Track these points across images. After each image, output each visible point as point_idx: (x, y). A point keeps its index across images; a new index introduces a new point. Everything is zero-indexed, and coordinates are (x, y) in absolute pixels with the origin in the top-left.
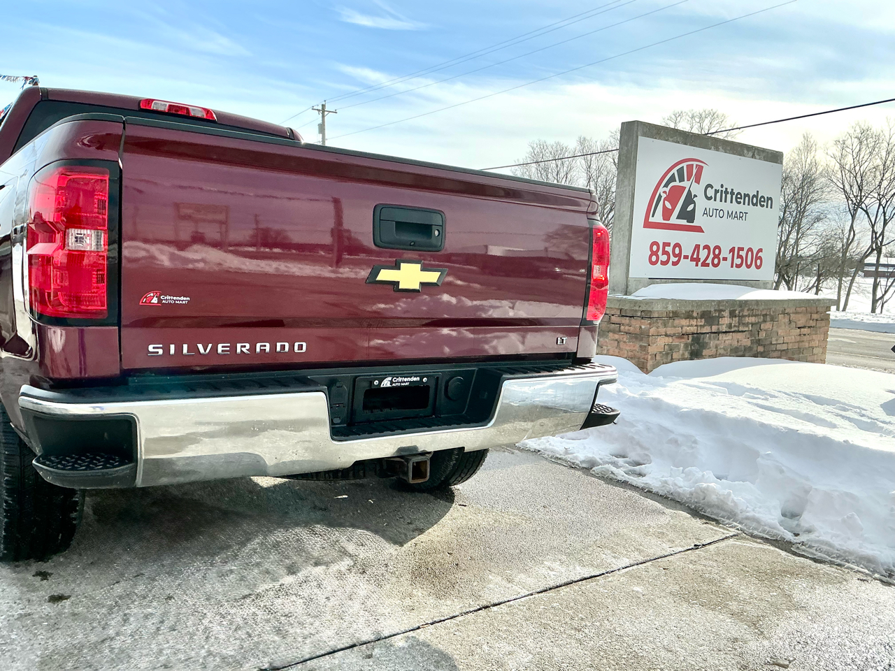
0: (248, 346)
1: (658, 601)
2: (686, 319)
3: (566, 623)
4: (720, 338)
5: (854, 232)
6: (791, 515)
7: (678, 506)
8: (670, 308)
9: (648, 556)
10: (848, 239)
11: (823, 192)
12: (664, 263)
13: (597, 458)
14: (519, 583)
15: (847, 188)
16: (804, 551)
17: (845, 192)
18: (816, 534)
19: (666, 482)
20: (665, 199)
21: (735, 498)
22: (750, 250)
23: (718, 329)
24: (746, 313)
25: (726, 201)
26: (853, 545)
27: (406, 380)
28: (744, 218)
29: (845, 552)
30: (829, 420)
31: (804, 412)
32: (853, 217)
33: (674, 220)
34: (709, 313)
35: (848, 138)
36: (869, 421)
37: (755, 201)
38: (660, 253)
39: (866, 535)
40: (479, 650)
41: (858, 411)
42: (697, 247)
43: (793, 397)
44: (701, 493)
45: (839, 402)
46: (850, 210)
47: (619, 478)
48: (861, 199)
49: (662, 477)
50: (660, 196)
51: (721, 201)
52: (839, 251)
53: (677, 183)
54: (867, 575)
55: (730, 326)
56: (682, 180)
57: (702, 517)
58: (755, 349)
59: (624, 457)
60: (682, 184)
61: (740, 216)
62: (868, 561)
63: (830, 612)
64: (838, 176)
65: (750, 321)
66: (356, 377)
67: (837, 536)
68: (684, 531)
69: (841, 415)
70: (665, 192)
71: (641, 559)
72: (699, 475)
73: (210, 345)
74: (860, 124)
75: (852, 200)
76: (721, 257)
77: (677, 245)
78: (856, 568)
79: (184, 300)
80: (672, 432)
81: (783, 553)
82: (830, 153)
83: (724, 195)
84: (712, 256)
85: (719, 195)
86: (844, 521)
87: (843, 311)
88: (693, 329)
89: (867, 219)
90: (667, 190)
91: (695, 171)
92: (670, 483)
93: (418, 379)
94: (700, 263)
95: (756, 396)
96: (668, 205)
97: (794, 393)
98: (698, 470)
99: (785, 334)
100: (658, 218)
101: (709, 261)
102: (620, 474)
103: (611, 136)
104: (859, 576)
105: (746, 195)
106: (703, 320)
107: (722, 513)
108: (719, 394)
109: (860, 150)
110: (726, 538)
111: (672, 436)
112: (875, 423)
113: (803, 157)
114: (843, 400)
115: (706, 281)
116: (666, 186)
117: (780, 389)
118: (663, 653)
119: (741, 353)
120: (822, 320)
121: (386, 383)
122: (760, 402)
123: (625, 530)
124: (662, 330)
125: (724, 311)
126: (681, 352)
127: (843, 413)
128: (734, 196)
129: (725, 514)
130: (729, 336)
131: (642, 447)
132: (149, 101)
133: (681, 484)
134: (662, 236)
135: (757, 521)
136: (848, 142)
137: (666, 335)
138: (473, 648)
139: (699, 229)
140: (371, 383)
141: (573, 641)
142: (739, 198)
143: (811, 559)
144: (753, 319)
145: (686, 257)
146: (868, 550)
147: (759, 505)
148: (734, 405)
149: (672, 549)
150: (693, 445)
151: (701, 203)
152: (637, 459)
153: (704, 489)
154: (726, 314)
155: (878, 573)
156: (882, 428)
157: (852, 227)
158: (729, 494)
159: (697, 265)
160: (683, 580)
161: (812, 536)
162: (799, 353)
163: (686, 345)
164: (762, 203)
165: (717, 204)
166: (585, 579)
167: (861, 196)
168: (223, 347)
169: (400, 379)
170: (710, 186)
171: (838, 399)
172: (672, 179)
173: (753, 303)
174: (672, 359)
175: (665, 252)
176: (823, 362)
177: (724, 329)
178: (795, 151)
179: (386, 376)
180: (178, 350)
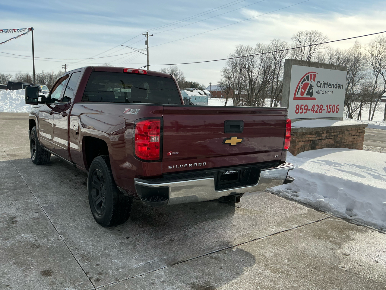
0: (191, 164)
1: (308, 238)
2: (310, 135)
3: (281, 244)
4: (323, 142)
5: (377, 84)
6: (349, 210)
7: (311, 207)
8: (304, 131)
9: (302, 224)
10: (374, 87)
11: (363, 66)
12: (301, 113)
13: (281, 190)
14: (263, 233)
15: (374, 64)
16: (353, 222)
17: (373, 66)
18: (358, 216)
19: (306, 199)
20: (302, 88)
21: (330, 204)
22: (334, 105)
23: (322, 138)
24: (332, 131)
25: (325, 87)
26: (370, 220)
27: (232, 172)
28: (332, 93)
29: (367, 222)
30: (363, 175)
31: (354, 172)
32: (377, 77)
33: (305, 96)
34: (318, 132)
35: (375, 43)
36: (378, 175)
37: (336, 87)
38: (299, 109)
39: (374, 217)
40: (257, 252)
41: (374, 171)
42: (314, 106)
43: (350, 166)
44: (319, 203)
45: (367, 167)
46: (375, 74)
47: (290, 197)
48: (380, 69)
49: (305, 197)
50: (300, 87)
51: (323, 87)
52: (370, 92)
53: (306, 82)
54: (374, 229)
55: (326, 136)
56: (308, 80)
57: (319, 211)
58: (336, 145)
59: (290, 189)
60: (308, 82)
61: (330, 93)
62: (375, 225)
63: (361, 241)
64: (370, 59)
65: (334, 134)
66: (219, 172)
67: (364, 217)
68: (314, 216)
69: (367, 173)
70: (302, 85)
71: (301, 225)
72: (318, 196)
73: (183, 165)
74: (380, 36)
75: (376, 70)
76: (323, 109)
77: (306, 105)
78: (370, 227)
79: (177, 153)
80: (307, 181)
81: (347, 223)
82: (367, 49)
83: (324, 85)
84: (319, 109)
85: (322, 85)
86: (367, 212)
87: (371, 120)
88: (312, 139)
89: (383, 78)
90: (302, 84)
91: (313, 77)
92: (307, 199)
93: (235, 171)
94: (315, 112)
95: (337, 166)
96: (303, 90)
97: (351, 164)
98: (317, 194)
99: (348, 139)
100: (299, 95)
101: (318, 111)
102: (290, 196)
103: (271, 43)
104: (371, 230)
105: (332, 84)
106: (316, 135)
107: (326, 209)
108: (323, 165)
109: (380, 48)
110: (328, 218)
111: (308, 182)
112: (380, 176)
113: (355, 51)
114: (368, 167)
115: (317, 119)
116: (302, 83)
117: (346, 163)
118: (311, 253)
119: (330, 147)
120: (362, 132)
121: (227, 173)
122: (338, 168)
123: (294, 216)
124: (301, 139)
125: (324, 131)
126: (308, 147)
127: (368, 172)
128: (328, 85)
129: (327, 210)
130: (326, 141)
131: (297, 186)
132: (127, 69)
133: (311, 199)
134: (300, 102)
135: (338, 212)
136: (375, 44)
137: (302, 141)
138: (255, 251)
139: (314, 99)
140: (223, 173)
141: (284, 250)
142: (330, 86)
143: (356, 224)
144: (335, 134)
145: (309, 110)
146: (375, 222)
147: (338, 206)
148: (329, 169)
149: (310, 222)
150: (315, 186)
151: (315, 89)
152: (295, 190)
153: (320, 201)
154: (325, 132)
155: (378, 229)
156: (382, 178)
157: (376, 82)
158: (328, 203)
159: (313, 113)
160: (315, 231)
161: (357, 217)
162: (352, 146)
163: (310, 145)
164: (339, 87)
165: (322, 89)
166: (284, 231)
167: (380, 68)
168: (186, 165)
169: (230, 172)
170: (319, 82)
171: (367, 166)
172: (304, 80)
173: (335, 127)
174: (304, 150)
175: (301, 109)
176: (362, 149)
177: (324, 138)
178: (351, 49)
179: (227, 171)
180: (175, 166)
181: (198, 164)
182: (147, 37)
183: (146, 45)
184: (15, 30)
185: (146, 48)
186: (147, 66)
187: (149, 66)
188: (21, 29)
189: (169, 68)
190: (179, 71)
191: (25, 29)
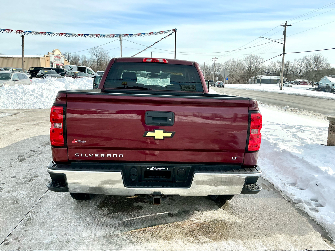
0: (104, 155)
13: (302, 200)
19: (323, 217)
27: (160, 168)
47: (306, 211)
57: (326, 238)
66: (141, 166)
73: (93, 154)
79: (84, 142)
93: (165, 168)
102: (307, 209)
121: (152, 169)
132: (146, 59)
133: (328, 220)
140: (146, 168)
152: (321, 203)
168: (96, 155)
169: (157, 168)
179: (152, 167)
180: (83, 155)
181: (112, 155)
182: (285, 28)
183: (284, 35)
184: (162, 32)
185: (283, 38)
186: (283, 54)
187: (285, 55)
188: (167, 31)
189: (313, 56)
190: (323, 58)
191: (170, 30)
